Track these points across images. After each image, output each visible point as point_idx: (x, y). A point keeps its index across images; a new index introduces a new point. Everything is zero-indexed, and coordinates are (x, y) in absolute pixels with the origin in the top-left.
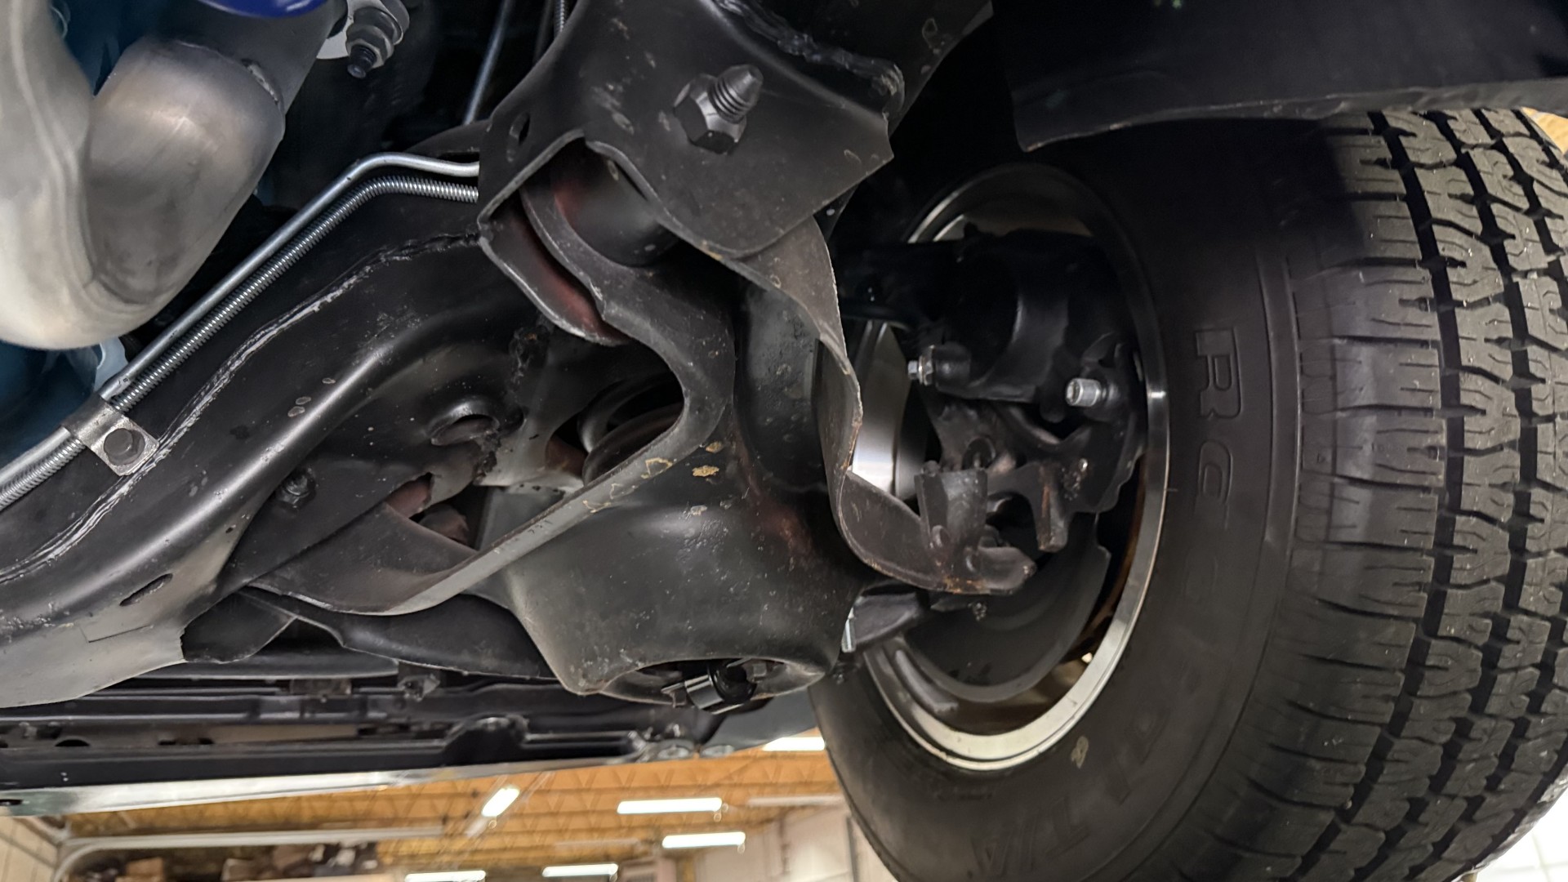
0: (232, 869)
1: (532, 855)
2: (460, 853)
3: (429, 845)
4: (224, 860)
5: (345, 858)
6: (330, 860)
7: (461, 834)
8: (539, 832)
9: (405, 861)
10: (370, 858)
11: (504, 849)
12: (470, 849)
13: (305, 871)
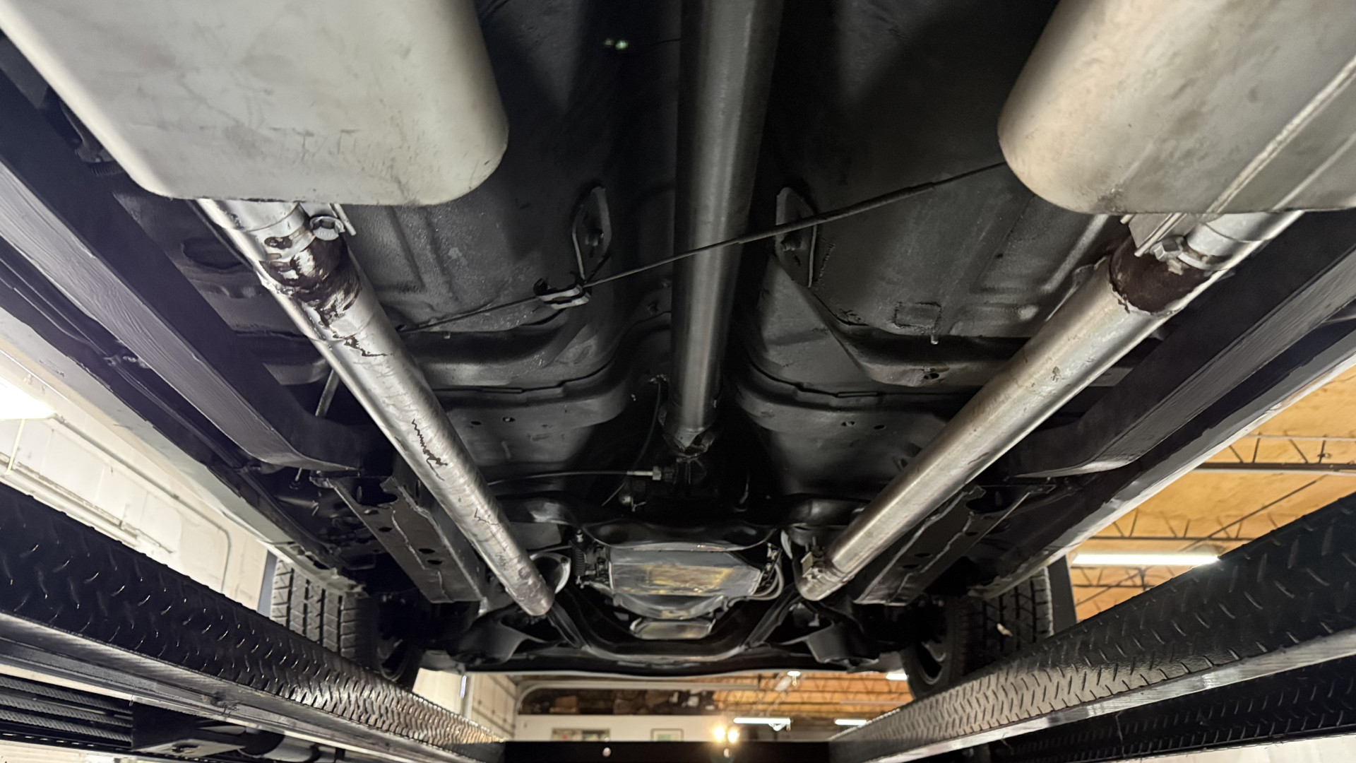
0: (619, 705)
1: (825, 708)
2: (772, 703)
3: (749, 696)
4: (613, 701)
5: (693, 702)
6: (684, 705)
7: (773, 690)
8: (829, 692)
9: (732, 708)
10: (709, 704)
11: (803, 703)
12: (778, 701)
13: (666, 709)
